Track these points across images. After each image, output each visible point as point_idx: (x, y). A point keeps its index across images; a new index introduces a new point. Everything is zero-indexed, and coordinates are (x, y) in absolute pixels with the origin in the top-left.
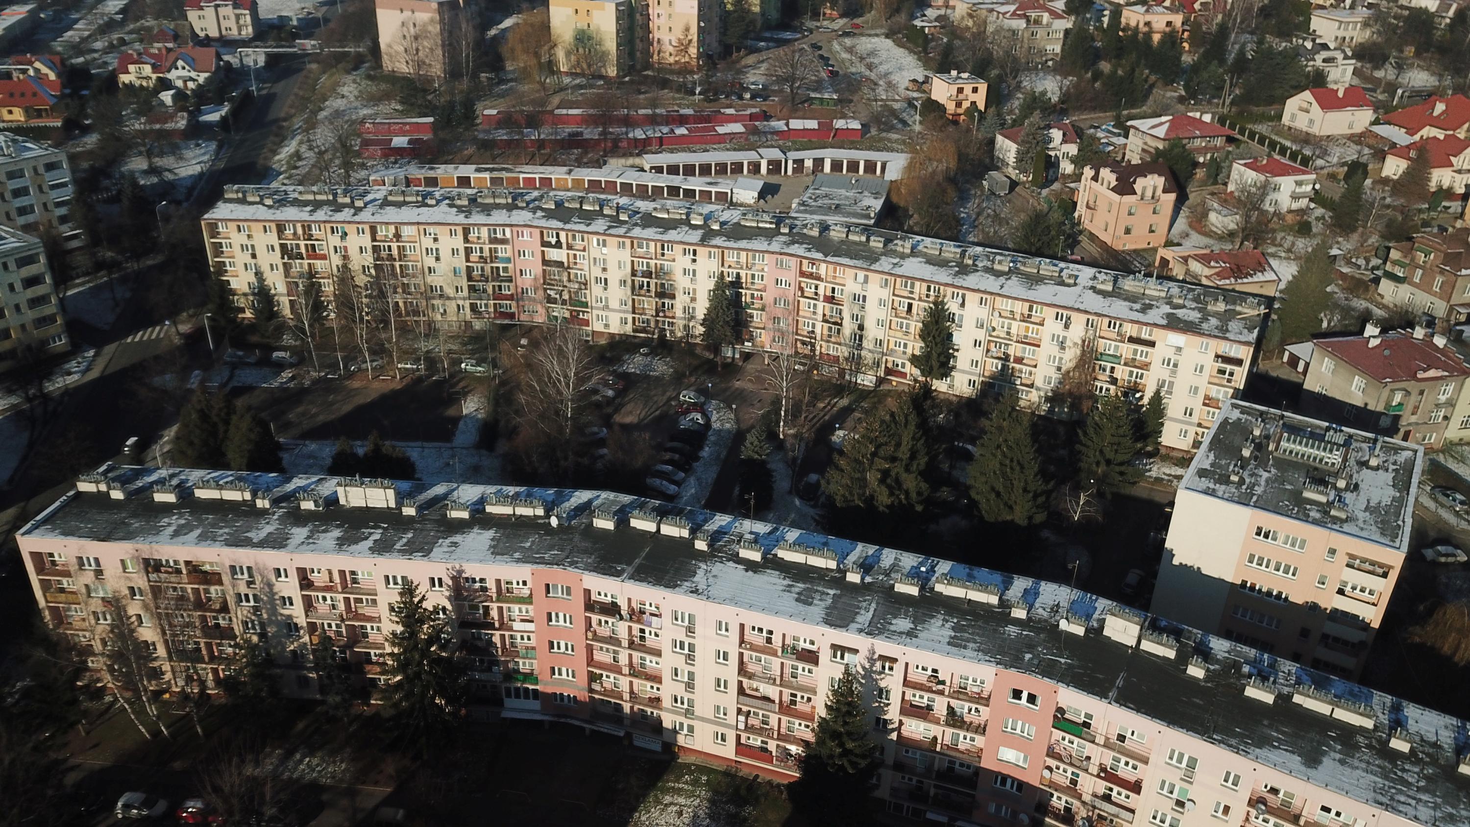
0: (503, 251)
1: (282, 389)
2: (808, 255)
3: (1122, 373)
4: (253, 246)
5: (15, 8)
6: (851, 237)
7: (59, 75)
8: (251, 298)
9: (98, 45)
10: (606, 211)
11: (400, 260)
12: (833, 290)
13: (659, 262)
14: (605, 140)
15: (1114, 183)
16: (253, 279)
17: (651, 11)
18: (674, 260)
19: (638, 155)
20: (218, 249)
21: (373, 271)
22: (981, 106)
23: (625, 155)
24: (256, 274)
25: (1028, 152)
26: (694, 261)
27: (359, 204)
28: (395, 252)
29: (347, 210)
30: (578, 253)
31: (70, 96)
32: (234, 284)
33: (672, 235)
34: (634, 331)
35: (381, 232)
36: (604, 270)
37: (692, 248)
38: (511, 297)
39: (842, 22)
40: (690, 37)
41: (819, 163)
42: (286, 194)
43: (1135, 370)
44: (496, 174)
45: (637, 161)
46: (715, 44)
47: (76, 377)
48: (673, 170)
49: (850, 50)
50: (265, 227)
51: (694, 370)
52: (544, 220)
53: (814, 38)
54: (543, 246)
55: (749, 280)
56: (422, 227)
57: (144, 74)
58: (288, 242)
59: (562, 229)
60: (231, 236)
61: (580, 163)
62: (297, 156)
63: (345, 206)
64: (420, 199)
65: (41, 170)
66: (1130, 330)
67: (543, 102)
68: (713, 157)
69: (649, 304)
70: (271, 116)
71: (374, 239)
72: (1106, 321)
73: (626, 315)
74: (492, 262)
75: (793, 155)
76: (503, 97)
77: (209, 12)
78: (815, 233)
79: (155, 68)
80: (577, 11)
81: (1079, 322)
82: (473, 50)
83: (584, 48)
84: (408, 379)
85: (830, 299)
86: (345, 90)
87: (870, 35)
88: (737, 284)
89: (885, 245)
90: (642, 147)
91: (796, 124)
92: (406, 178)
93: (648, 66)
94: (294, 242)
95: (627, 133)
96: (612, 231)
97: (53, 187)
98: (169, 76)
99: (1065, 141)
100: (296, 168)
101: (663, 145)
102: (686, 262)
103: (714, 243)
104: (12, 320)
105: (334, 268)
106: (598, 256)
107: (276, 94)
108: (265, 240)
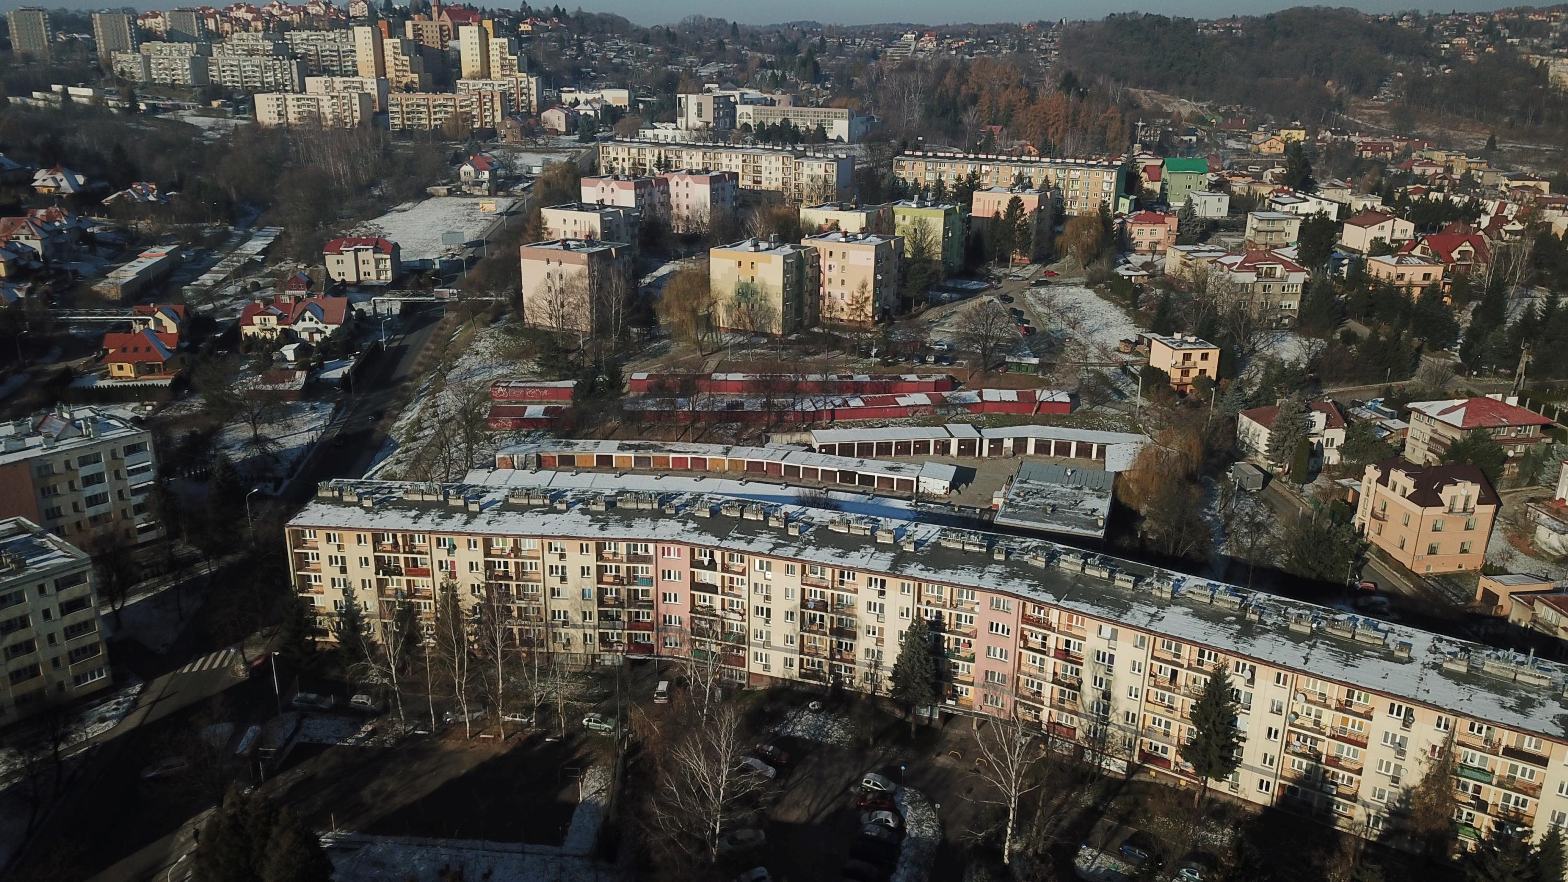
0: (645, 571)
1: (358, 750)
2: (1033, 595)
3: (1492, 795)
4: (343, 558)
5: (155, 249)
6: (1088, 571)
7: (179, 327)
8: (337, 619)
9: (231, 290)
10: (773, 523)
11: (517, 580)
12: (1068, 643)
13: (836, 593)
14: (769, 413)
15: (1411, 490)
16: (340, 597)
17: (822, 263)
18: (856, 591)
19: (806, 430)
20: (302, 562)
21: (483, 592)
22: (1212, 373)
23: (790, 431)
24: (345, 591)
25: (1285, 440)
26: (882, 593)
27: (474, 508)
28: (512, 569)
29: (458, 515)
30: (735, 577)
31: (187, 349)
32: (319, 602)
33: (854, 559)
34: (801, 675)
35: (497, 545)
36: (767, 598)
37: (879, 578)
38: (649, 626)
39: (1033, 268)
40: (866, 295)
41: (1020, 444)
42: (390, 492)
43: (1514, 795)
44: (641, 453)
45: (805, 437)
46: (892, 298)
47: (111, 724)
48: (846, 450)
49: (1047, 303)
50: (359, 536)
51: (880, 736)
52: (696, 535)
53: (1005, 288)
54: (692, 566)
55: (954, 621)
56: (546, 542)
57: (269, 326)
58: (386, 555)
59: (718, 548)
60: (319, 545)
61: (739, 441)
62: (418, 425)
63: (456, 510)
64: (547, 502)
65: (121, 454)
66: (1508, 739)
67: (699, 366)
68: (893, 434)
69: (824, 643)
70: (398, 374)
71: (487, 554)
72: (1467, 722)
73: (793, 656)
74: (629, 583)
75: (990, 433)
76: (655, 357)
77: (349, 257)
78: (1040, 563)
79: (281, 319)
80: (740, 264)
82: (624, 307)
83: (748, 303)
84: (513, 742)
85: (1064, 654)
86: (480, 346)
87: (1067, 285)
88: (937, 624)
89: (1135, 585)
90: (811, 421)
91: (991, 395)
92: (538, 456)
93: (816, 322)
94: (392, 555)
95: (794, 405)
96: (779, 552)
97: (131, 473)
98: (295, 328)
99: (1329, 425)
100: (415, 439)
101: (833, 418)
102: (871, 594)
103: (908, 572)
104: (42, 653)
105: (438, 587)
106: (761, 581)
107: (407, 346)
108: (358, 551)
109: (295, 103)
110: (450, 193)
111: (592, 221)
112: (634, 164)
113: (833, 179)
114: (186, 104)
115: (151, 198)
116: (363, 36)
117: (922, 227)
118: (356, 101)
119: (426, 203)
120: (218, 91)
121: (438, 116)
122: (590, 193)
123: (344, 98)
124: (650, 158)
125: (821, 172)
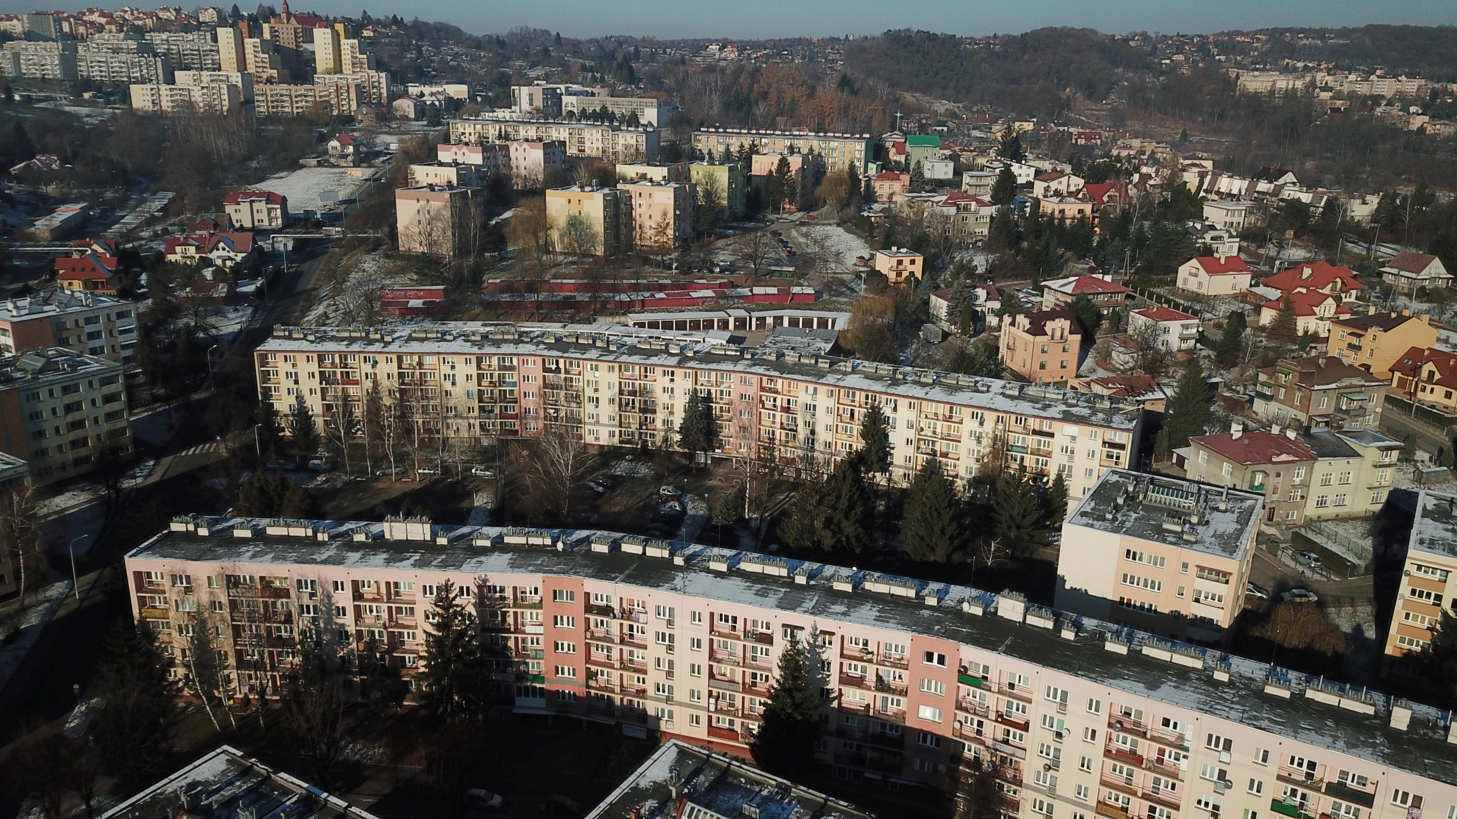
0: (512, 377)
1: (317, 489)
2: (767, 373)
3: (1030, 461)
4: (296, 373)
5: (67, 206)
6: (802, 360)
7: (113, 256)
8: (291, 418)
9: (145, 234)
10: (599, 344)
11: (421, 385)
12: (789, 401)
13: (642, 383)
14: (595, 302)
15: (1028, 326)
16: (294, 402)
17: (633, 202)
18: (655, 381)
19: (623, 314)
20: (266, 376)
21: (398, 395)
22: (919, 274)
23: (611, 315)
24: (297, 397)
25: (956, 307)
26: (672, 380)
27: (388, 339)
28: (417, 378)
29: (377, 343)
30: (574, 376)
31: (123, 270)
32: (277, 406)
33: (654, 360)
34: (621, 442)
35: (406, 361)
36: (596, 390)
37: (670, 370)
38: (516, 417)
39: (799, 214)
40: (667, 222)
41: (778, 320)
42: (326, 333)
43: (1041, 458)
45: (622, 318)
46: (689, 230)
47: (139, 480)
48: (654, 325)
49: (806, 235)
50: (308, 357)
51: (672, 472)
52: (545, 351)
53: (775, 227)
54: (544, 371)
55: (719, 396)
56: (441, 357)
57: (189, 254)
58: (327, 370)
59: (561, 358)
60: (278, 365)
61: (573, 321)
63: (376, 341)
64: (439, 335)
65: (113, 317)
66: (1033, 424)
67: (540, 274)
68: (688, 316)
69: (634, 419)
70: (300, 288)
71: (400, 367)
72: (1013, 417)
73: (614, 429)
74: (500, 386)
75: (755, 314)
76: (505, 270)
78: (773, 358)
79: (198, 249)
80: (570, 201)
81: (990, 418)
82: (480, 235)
83: (576, 231)
84: (426, 482)
85: (787, 410)
86: (365, 266)
87: (823, 224)
88: (708, 398)
89: (830, 366)
90: (627, 308)
91: (757, 290)
93: (631, 246)
94: (331, 370)
95: (614, 297)
96: (603, 358)
97: (122, 332)
98: (210, 256)
99: (988, 299)
101: (644, 306)
102: (665, 381)
103: (689, 365)
104: (90, 429)
105: (365, 393)
106: (591, 378)
107: (302, 272)
108: (307, 368)
109: (168, 93)
110: (320, 164)
111: (451, 174)
112: (479, 137)
113: (643, 148)
114: (58, 96)
115: (54, 166)
116: (225, 35)
117: (711, 179)
118: (225, 91)
119: (300, 173)
120: (88, 84)
121: (300, 105)
122: (444, 155)
123: (213, 88)
124: (492, 132)
125: (633, 142)
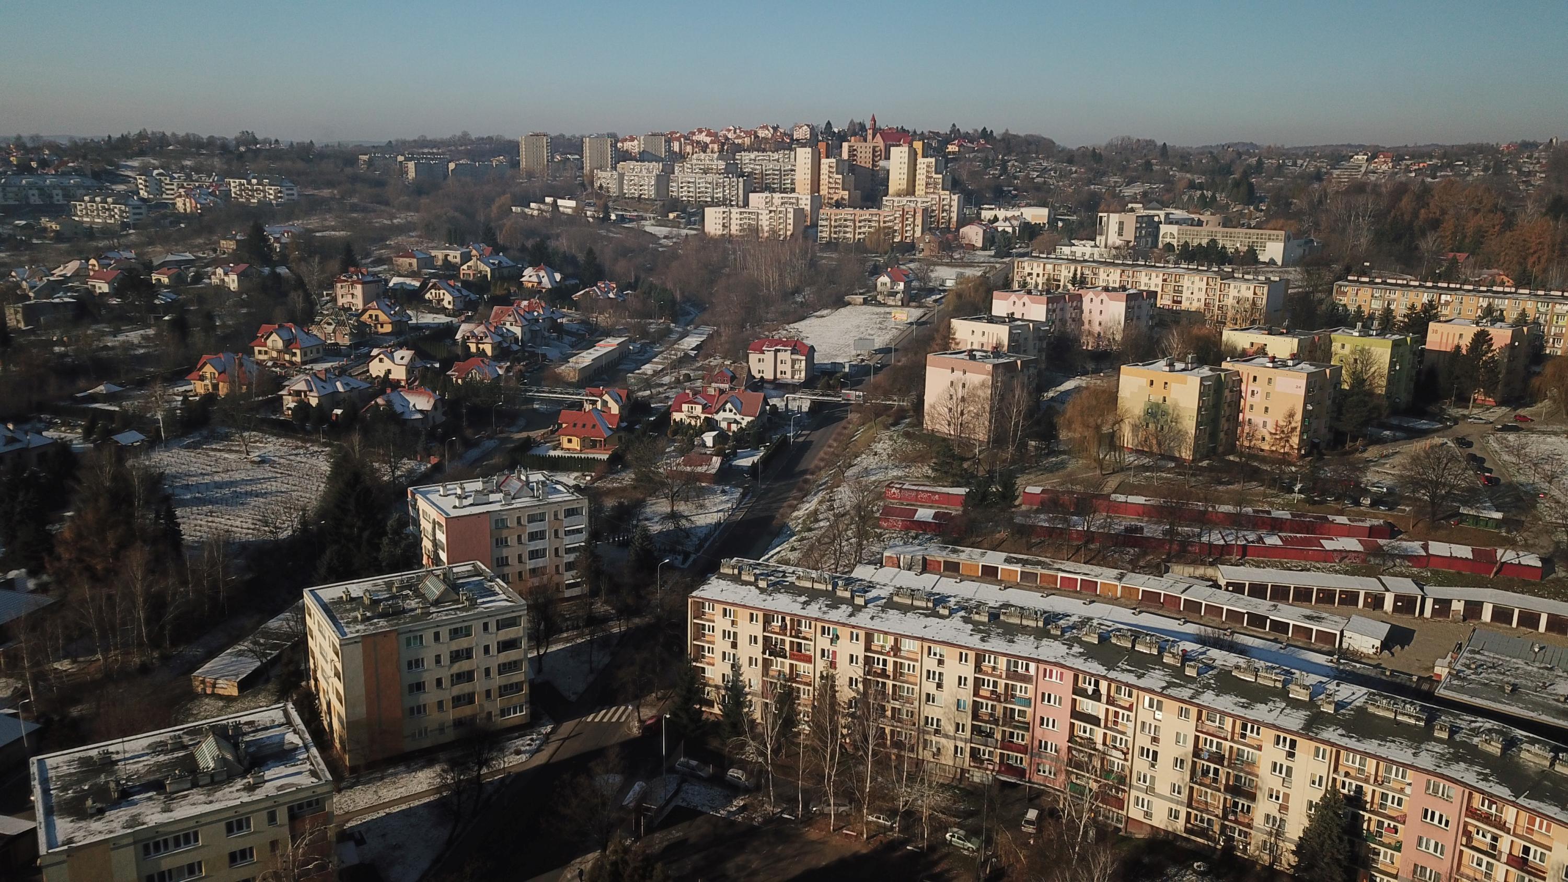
0: (1023, 690)
1: (729, 822)
2: (1482, 785)
4: (735, 633)
5: (609, 340)
7: (621, 408)
8: (723, 692)
9: (666, 380)
10: (1168, 659)
11: (894, 679)
12: (1526, 850)
13: (1235, 746)
14: (1171, 542)
16: (728, 671)
17: (1243, 387)
18: (1259, 748)
19: (1212, 564)
20: (700, 631)
21: (860, 686)
23: (1194, 562)
24: (733, 666)
26: (1291, 755)
27: (859, 601)
28: (890, 668)
29: (844, 607)
30: (1121, 711)
31: (624, 429)
32: (709, 673)
33: (1260, 712)
34: (1187, 830)
35: (878, 642)
36: (1155, 740)
37: (1289, 737)
38: (1024, 750)
39: (1500, 411)
40: (1293, 425)
41: (1473, 609)
42: (784, 576)
44: (1029, 569)
45: (1210, 572)
46: (1323, 431)
47: (524, 757)
49: (1518, 451)
50: (752, 615)
52: (1081, 660)
53: (1461, 429)
54: (1074, 693)
55: (1377, 800)
56: (926, 645)
57: (695, 414)
58: (774, 636)
59: (1105, 678)
60: (715, 618)
61: (1135, 567)
62: (814, 516)
63: (843, 601)
64: (930, 605)
65: (561, 516)
67: (1099, 485)
68: (1315, 580)
69: (1217, 800)
70: (802, 466)
71: (868, 649)
73: (1179, 808)
74: (1006, 701)
76: (1052, 472)
77: (769, 356)
78: (1495, 748)
79: (705, 409)
80: (1152, 383)
82: (1024, 419)
83: (1156, 423)
84: (875, 843)
85: (1521, 863)
86: (879, 447)
87: (1544, 433)
88: (1356, 800)
91: (1438, 548)
92: (924, 559)
93: (1232, 449)
94: (779, 637)
95: (1200, 535)
96: (1172, 692)
97: (567, 533)
98: (716, 417)
100: (810, 530)
101: (1244, 554)
102: (1279, 754)
103: (1325, 735)
104: (479, 685)
105: (818, 675)
106: (1149, 720)
107: (811, 442)
108: (749, 629)
109: (738, 216)
110: (865, 302)
111: (1001, 333)
112: (1048, 280)
113: (1263, 302)
114: (648, 215)
115: (611, 295)
116: (804, 155)
117: (1364, 357)
118: (791, 215)
119: (843, 311)
120: (674, 204)
121: (863, 230)
122: (1000, 306)
123: (780, 212)
124: (1065, 274)
125: (1250, 294)
